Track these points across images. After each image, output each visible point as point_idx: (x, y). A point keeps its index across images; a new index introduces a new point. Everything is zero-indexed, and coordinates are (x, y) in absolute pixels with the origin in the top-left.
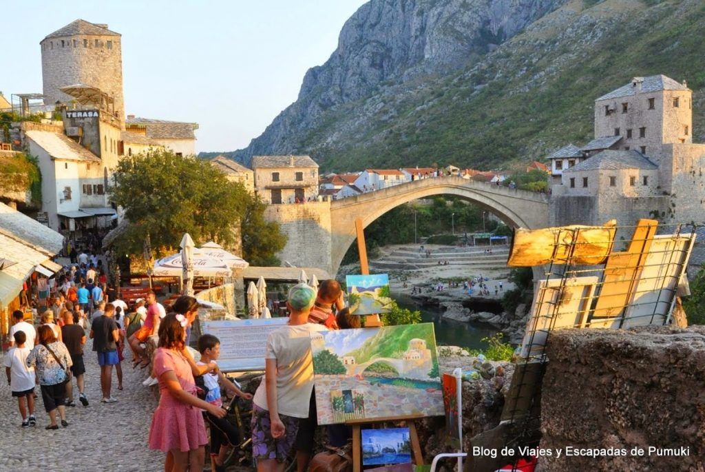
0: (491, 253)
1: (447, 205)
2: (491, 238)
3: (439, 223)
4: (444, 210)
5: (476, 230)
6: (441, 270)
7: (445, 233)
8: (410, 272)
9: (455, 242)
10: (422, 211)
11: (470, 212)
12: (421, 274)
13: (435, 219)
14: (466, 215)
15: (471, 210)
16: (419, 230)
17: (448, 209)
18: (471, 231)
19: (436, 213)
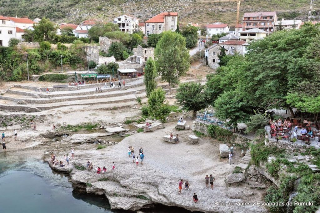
0: (102, 91)
1: (52, 47)
2: (98, 77)
3: (47, 62)
4: (51, 52)
5: (78, 68)
6: (65, 113)
7: (54, 72)
8: (33, 117)
9: (65, 80)
10: (32, 53)
11: (72, 54)
12: (45, 118)
13: (43, 59)
14: (69, 56)
15: (72, 51)
16: (30, 69)
17: (53, 51)
18: (74, 69)
19: (45, 54)
